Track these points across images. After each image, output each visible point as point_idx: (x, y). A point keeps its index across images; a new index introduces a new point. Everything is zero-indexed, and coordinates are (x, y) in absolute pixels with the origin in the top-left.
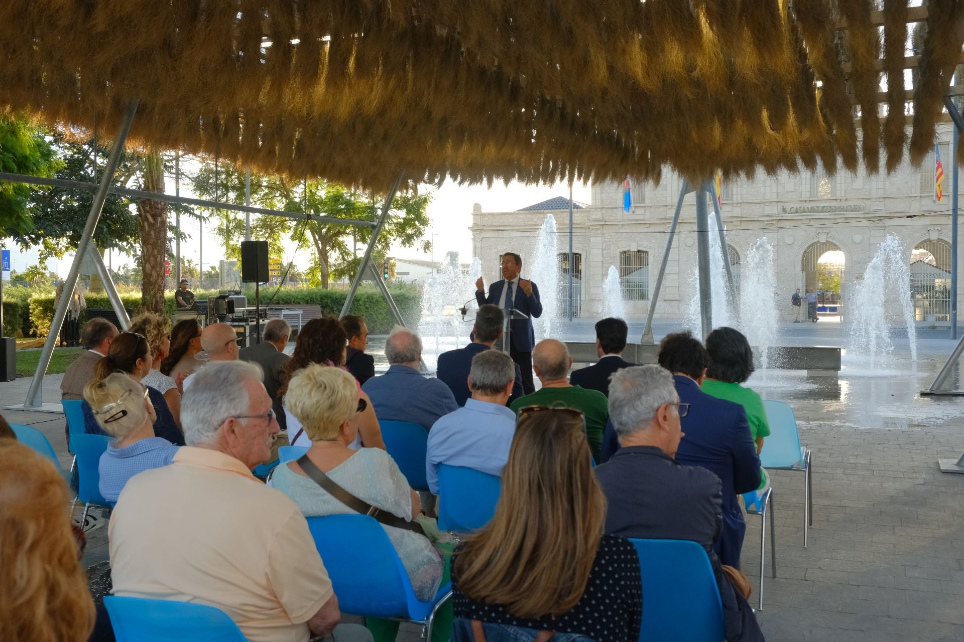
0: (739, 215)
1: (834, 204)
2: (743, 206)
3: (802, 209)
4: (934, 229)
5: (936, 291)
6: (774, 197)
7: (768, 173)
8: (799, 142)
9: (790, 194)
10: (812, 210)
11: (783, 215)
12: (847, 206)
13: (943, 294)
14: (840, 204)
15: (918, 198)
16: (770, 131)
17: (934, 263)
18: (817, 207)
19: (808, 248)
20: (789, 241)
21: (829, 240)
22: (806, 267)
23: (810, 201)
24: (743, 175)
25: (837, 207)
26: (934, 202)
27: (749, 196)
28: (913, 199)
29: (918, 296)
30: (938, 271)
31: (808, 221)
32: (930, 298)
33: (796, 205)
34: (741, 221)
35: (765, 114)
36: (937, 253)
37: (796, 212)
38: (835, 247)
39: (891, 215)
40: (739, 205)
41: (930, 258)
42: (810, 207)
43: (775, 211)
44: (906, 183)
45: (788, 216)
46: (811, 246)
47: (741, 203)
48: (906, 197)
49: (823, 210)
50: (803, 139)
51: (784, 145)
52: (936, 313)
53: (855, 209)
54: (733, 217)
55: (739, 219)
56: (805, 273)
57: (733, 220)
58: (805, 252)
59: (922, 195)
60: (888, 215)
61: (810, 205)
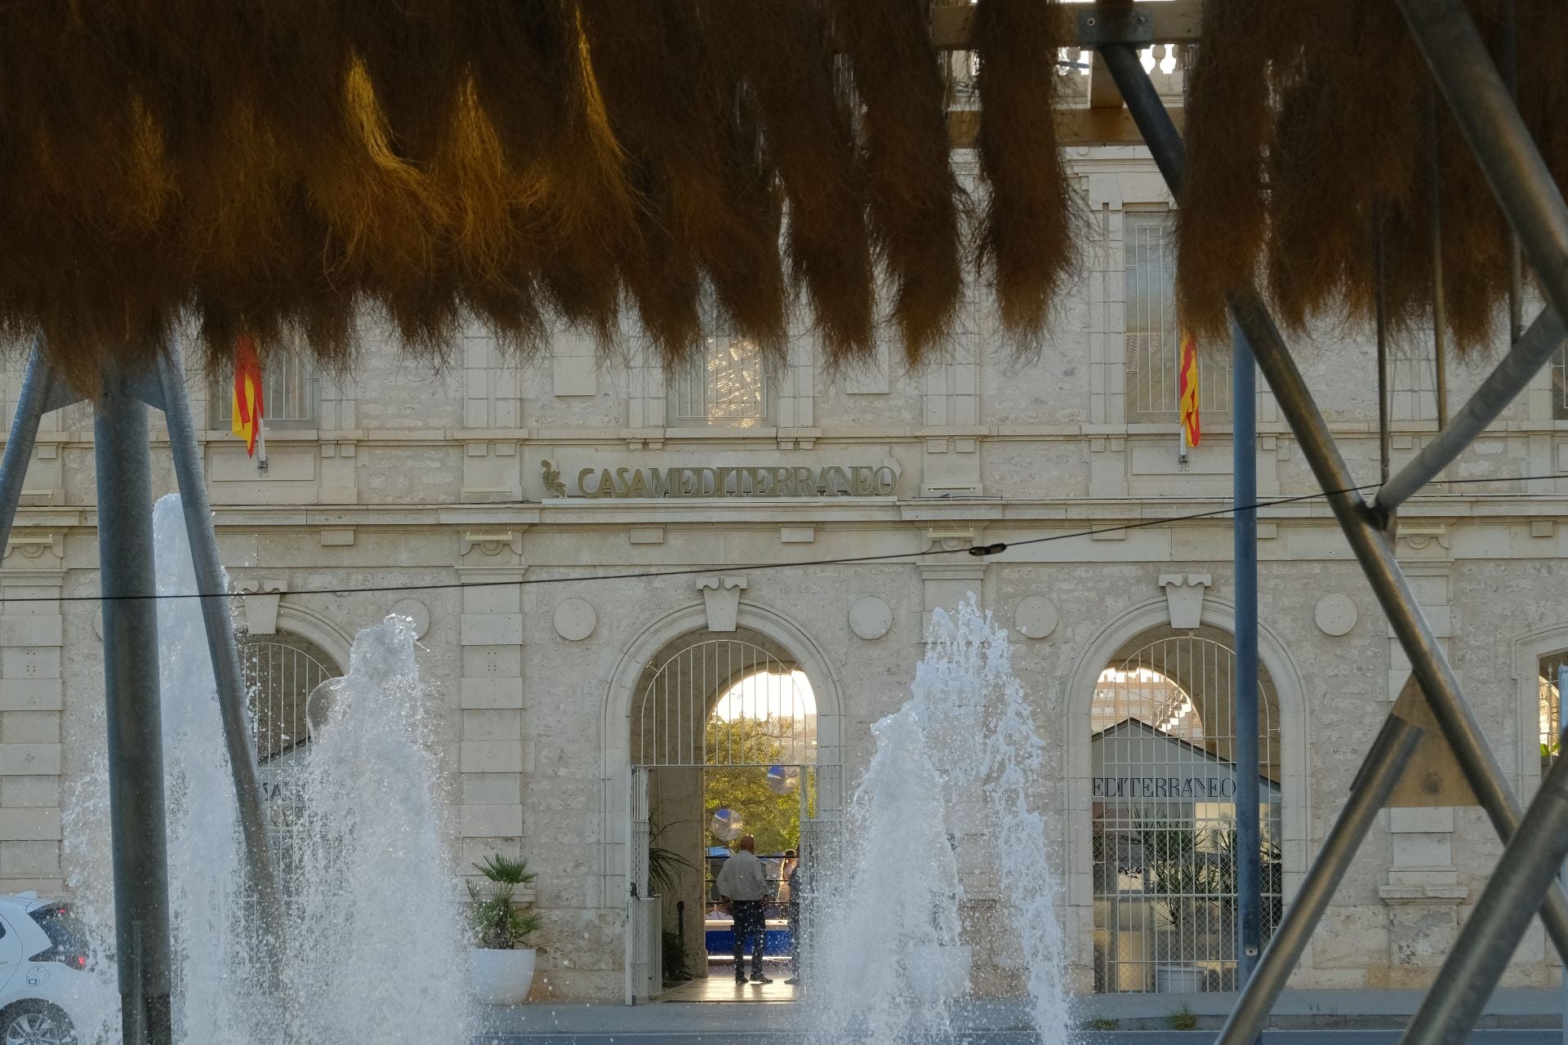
0: (349, 496)
1: (767, 458)
2: (364, 457)
3: (629, 477)
4: (1185, 582)
5: (1200, 856)
6: (506, 422)
7: (409, 334)
8: (515, 213)
9: (577, 406)
10: (676, 485)
11: (547, 502)
12: (824, 473)
13: (1225, 870)
14: (792, 460)
15: (1115, 445)
16: (387, 160)
17: (1197, 735)
18: (698, 471)
19: (657, 660)
20: (573, 621)
21: (750, 622)
22: (648, 744)
23: (666, 441)
24: (295, 338)
25: (782, 473)
26: (1184, 460)
27: (392, 410)
28: (1097, 445)
29: (1129, 882)
30: (1206, 768)
31: (655, 535)
32: (1176, 890)
33: (607, 460)
34: (357, 528)
35: (360, 84)
36: (1210, 695)
37: (606, 489)
38: (781, 660)
39: (1011, 515)
40: (349, 451)
41: (1182, 718)
42: (663, 472)
43: (512, 486)
44: (1069, 373)
45: (565, 508)
46: (671, 646)
47: (358, 443)
48: (1070, 438)
49: (721, 484)
50: (525, 201)
51: (446, 220)
52: (1201, 957)
53: (859, 484)
54: (318, 507)
55: (347, 519)
56: (644, 777)
57: (320, 519)
58: (646, 675)
59: (1134, 429)
60: (996, 515)
61: (666, 461)
